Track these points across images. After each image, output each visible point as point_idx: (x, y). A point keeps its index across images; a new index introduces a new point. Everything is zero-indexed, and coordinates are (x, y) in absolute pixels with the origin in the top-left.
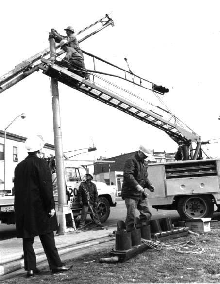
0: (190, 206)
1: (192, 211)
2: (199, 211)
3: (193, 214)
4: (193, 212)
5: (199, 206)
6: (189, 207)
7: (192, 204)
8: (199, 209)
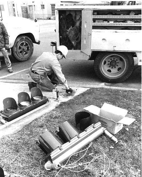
0: (109, 61)
1: (110, 67)
2: (117, 68)
3: (109, 71)
4: (110, 69)
5: (118, 63)
6: (107, 63)
7: (111, 59)
8: (117, 66)
